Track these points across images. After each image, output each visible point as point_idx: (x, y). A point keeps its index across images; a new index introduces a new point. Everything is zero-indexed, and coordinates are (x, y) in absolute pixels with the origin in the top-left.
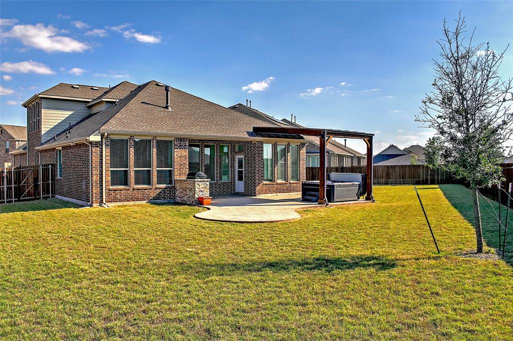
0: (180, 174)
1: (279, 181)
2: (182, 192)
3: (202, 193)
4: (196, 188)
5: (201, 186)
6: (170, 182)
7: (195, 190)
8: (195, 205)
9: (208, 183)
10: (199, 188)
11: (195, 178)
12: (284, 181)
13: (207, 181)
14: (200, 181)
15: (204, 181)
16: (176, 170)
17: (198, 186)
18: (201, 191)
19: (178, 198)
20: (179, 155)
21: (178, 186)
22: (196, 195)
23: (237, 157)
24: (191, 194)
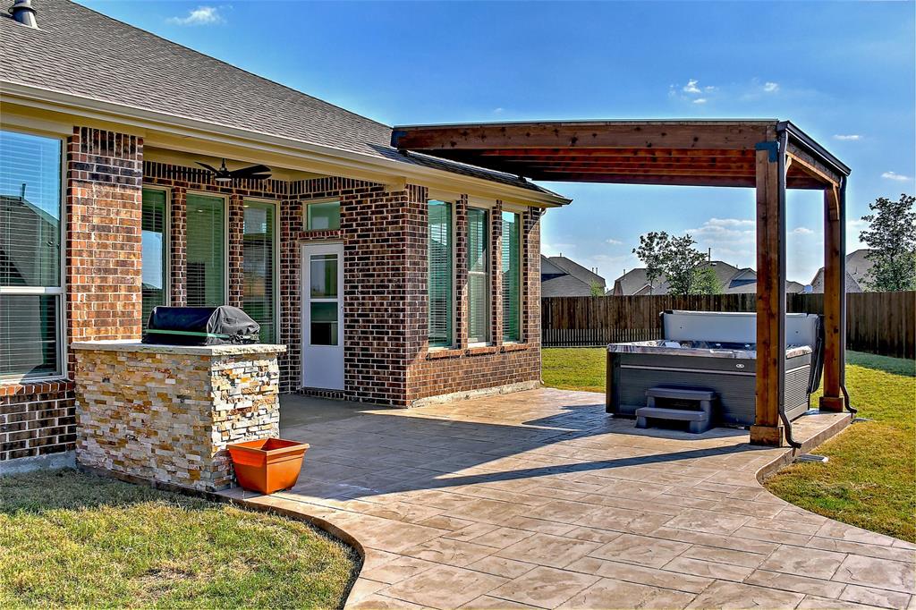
0: (102, 320)
1: (474, 345)
2: (117, 416)
3: (246, 422)
4: (216, 395)
5: (241, 385)
6: (50, 364)
7: (208, 413)
8: (212, 498)
9: (274, 367)
10: (228, 397)
11: (201, 341)
12: (483, 345)
13: (268, 355)
14: (237, 358)
15: (254, 356)
16: (79, 297)
17: (226, 385)
18: (243, 411)
19: (91, 444)
20: (96, 221)
21: (90, 382)
22: (216, 436)
23: (308, 251)
24: (181, 429)
